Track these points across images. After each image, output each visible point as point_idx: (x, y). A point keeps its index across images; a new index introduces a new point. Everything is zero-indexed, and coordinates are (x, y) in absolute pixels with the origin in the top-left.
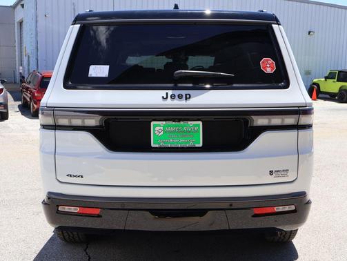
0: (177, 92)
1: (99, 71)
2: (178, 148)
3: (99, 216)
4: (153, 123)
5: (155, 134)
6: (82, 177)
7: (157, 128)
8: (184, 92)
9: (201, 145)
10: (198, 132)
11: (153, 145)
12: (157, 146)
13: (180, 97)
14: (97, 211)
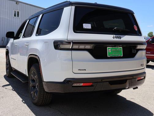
0: (117, 36)
1: (87, 26)
2: (113, 57)
3: (92, 86)
4: (108, 48)
5: (108, 52)
6: (85, 70)
7: (109, 50)
8: (119, 36)
9: (122, 56)
10: (121, 51)
11: (108, 56)
12: (110, 56)
13: (118, 37)
14: (91, 84)
